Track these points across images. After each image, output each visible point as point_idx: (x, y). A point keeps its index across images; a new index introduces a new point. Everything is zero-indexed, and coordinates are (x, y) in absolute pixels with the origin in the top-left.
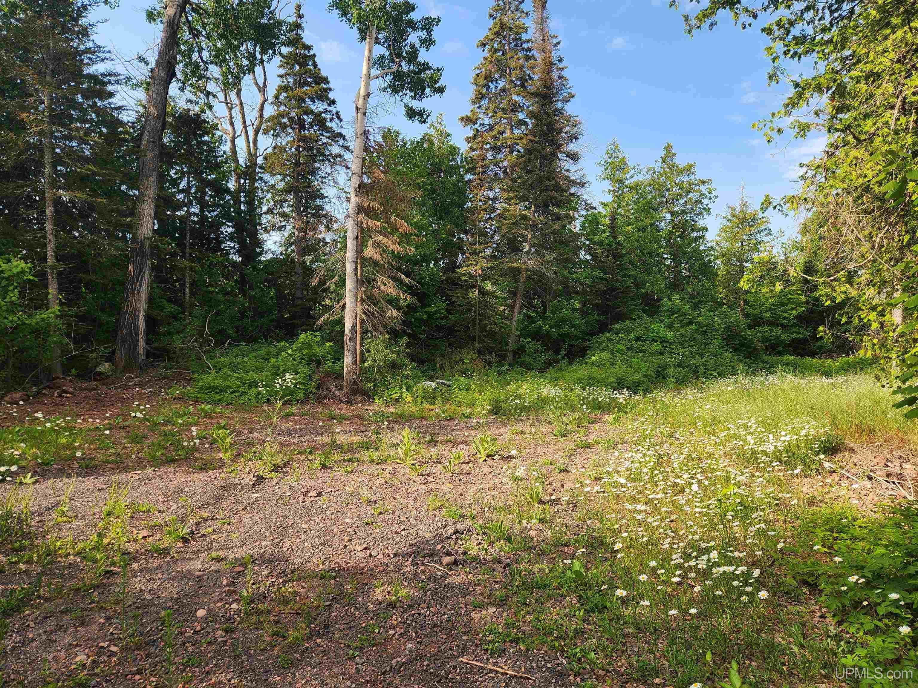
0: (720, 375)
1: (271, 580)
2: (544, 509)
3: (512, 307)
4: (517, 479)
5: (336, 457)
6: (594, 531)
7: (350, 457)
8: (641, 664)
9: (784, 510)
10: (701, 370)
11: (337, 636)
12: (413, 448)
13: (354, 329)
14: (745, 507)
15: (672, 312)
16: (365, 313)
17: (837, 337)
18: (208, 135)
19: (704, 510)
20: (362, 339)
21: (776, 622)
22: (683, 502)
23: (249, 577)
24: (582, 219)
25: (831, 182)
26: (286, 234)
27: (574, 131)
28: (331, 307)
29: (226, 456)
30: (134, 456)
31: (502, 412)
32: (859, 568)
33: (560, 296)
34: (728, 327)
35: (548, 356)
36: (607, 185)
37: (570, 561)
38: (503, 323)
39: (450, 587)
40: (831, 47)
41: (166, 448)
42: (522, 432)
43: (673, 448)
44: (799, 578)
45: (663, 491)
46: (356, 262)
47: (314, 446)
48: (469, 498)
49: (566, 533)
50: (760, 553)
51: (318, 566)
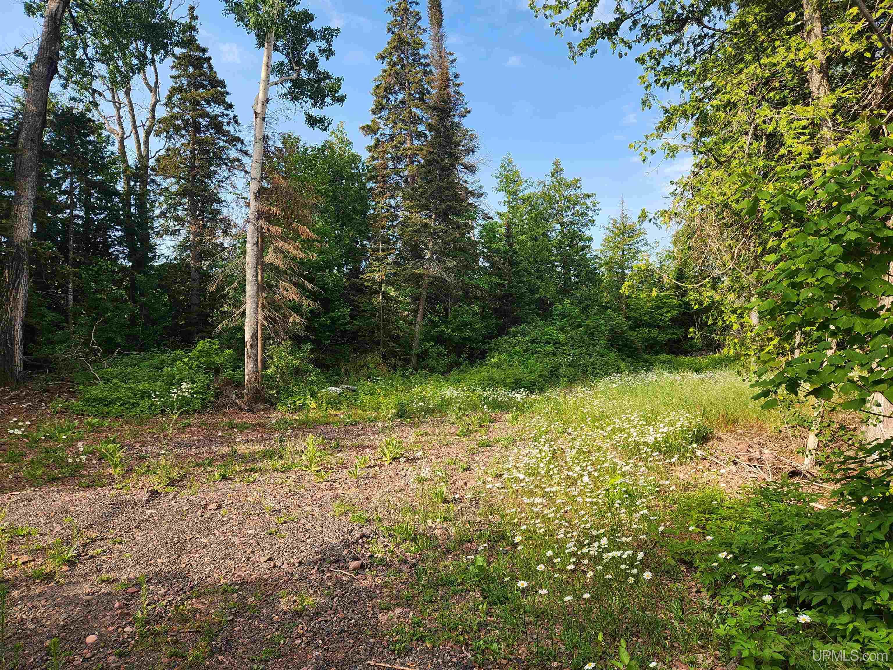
0: (606, 373)
1: (168, 599)
2: (448, 508)
3: (415, 312)
4: (423, 480)
5: (237, 468)
6: (495, 525)
7: (253, 466)
8: (541, 650)
9: (664, 497)
10: (590, 369)
11: (240, 651)
12: (318, 454)
13: (255, 336)
14: (630, 495)
15: (563, 315)
16: (266, 319)
17: (705, 337)
18: (94, 135)
19: (595, 500)
20: (264, 345)
21: (658, 600)
22: (576, 493)
23: (144, 599)
24: (480, 228)
25: (697, 199)
26: (181, 239)
27: (470, 145)
28: (231, 313)
29: (116, 472)
30: (10, 476)
31: (406, 415)
32: (727, 545)
33: (461, 301)
34: (612, 329)
35: (450, 359)
36: (503, 196)
37: (473, 557)
38: (407, 328)
39: (357, 591)
40: (694, 79)
41: (47, 466)
42: (426, 434)
43: (566, 443)
44: (677, 557)
45: (558, 484)
46: (257, 267)
47: (213, 457)
48: (375, 502)
49: (469, 530)
50: (643, 537)
51: (219, 580)
